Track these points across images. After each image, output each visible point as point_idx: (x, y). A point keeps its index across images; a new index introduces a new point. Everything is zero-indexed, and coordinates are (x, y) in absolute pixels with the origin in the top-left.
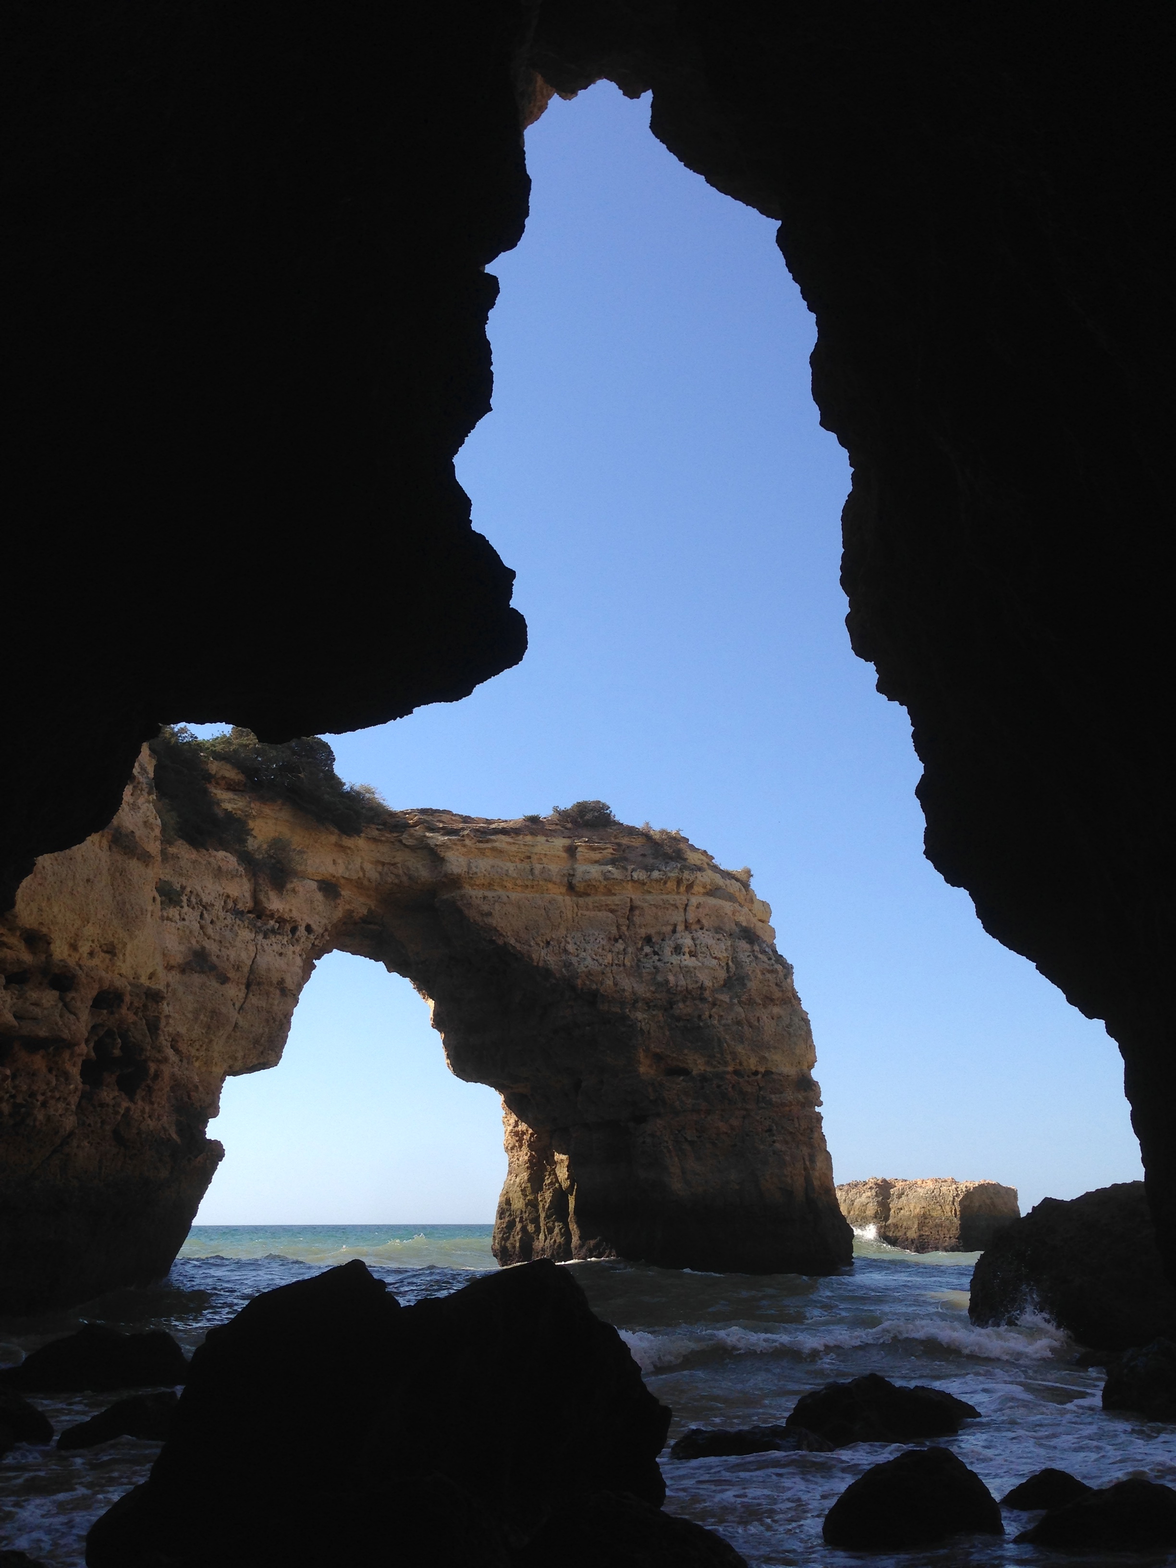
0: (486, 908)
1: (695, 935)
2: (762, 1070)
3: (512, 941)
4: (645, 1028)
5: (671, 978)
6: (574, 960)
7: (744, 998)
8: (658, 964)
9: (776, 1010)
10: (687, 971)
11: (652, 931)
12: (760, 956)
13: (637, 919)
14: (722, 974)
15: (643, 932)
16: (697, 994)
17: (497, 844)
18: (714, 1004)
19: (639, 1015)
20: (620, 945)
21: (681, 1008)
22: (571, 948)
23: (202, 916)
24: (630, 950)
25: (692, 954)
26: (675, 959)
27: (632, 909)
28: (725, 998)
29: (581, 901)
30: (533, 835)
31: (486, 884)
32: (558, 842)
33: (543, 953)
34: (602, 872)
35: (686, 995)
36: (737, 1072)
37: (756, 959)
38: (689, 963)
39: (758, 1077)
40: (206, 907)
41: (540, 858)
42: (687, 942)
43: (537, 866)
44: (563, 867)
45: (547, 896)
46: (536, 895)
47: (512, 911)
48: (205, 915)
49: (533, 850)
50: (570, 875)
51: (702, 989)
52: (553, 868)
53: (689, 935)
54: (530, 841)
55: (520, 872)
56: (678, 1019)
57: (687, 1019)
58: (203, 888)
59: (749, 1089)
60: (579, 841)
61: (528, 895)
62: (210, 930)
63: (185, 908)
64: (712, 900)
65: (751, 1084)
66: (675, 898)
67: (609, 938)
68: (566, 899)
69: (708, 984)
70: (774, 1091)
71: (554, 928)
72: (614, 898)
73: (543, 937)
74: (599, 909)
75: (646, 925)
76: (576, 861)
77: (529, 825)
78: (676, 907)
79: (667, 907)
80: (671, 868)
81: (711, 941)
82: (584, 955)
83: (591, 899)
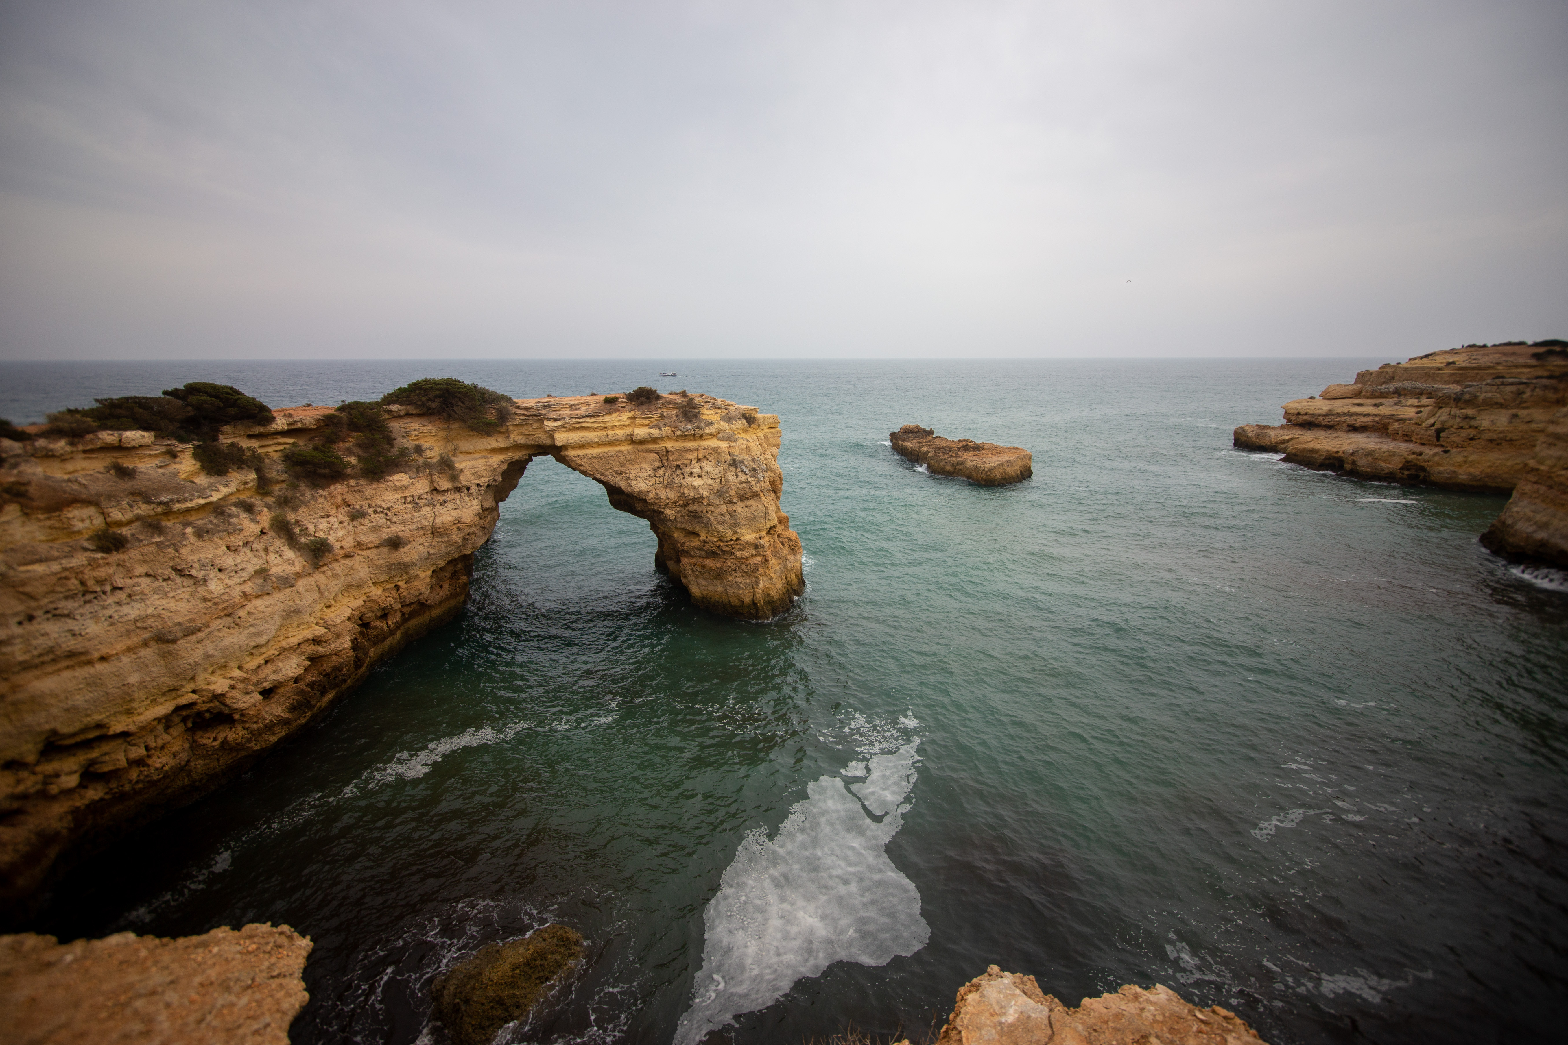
0: (579, 462)
1: (703, 465)
2: (734, 538)
4: (672, 518)
5: (687, 492)
6: (634, 483)
8: (682, 482)
10: (695, 488)
11: (679, 463)
13: (671, 458)
14: (717, 487)
15: (675, 463)
17: (586, 425)
18: (709, 505)
19: (668, 511)
20: (661, 472)
21: (692, 507)
22: (631, 476)
24: (667, 474)
25: (699, 476)
26: (689, 480)
27: (668, 452)
28: (715, 501)
29: (640, 447)
30: (610, 413)
31: (582, 446)
32: (625, 416)
33: (617, 480)
34: (649, 434)
35: (694, 500)
36: (720, 540)
37: (737, 476)
38: (697, 482)
39: (732, 543)
40: (389, 509)
41: (612, 428)
42: (696, 470)
43: (611, 433)
44: (628, 431)
45: (617, 448)
46: (611, 449)
47: (595, 461)
48: (389, 514)
49: (608, 424)
50: (632, 435)
51: (702, 498)
52: (620, 433)
53: (698, 465)
54: (607, 418)
55: (600, 438)
56: (691, 512)
57: (696, 511)
58: (384, 501)
59: (726, 549)
60: (637, 413)
61: (606, 449)
62: (395, 519)
63: (373, 516)
64: (714, 443)
65: (727, 546)
66: (692, 444)
67: (654, 470)
68: (630, 447)
69: (705, 494)
70: (739, 550)
71: (622, 466)
72: (657, 446)
73: (616, 472)
74: (650, 452)
75: (676, 460)
76: (635, 426)
77: (608, 406)
78: (691, 450)
79: (687, 450)
80: (691, 429)
81: (711, 470)
82: (640, 480)
83: (644, 447)
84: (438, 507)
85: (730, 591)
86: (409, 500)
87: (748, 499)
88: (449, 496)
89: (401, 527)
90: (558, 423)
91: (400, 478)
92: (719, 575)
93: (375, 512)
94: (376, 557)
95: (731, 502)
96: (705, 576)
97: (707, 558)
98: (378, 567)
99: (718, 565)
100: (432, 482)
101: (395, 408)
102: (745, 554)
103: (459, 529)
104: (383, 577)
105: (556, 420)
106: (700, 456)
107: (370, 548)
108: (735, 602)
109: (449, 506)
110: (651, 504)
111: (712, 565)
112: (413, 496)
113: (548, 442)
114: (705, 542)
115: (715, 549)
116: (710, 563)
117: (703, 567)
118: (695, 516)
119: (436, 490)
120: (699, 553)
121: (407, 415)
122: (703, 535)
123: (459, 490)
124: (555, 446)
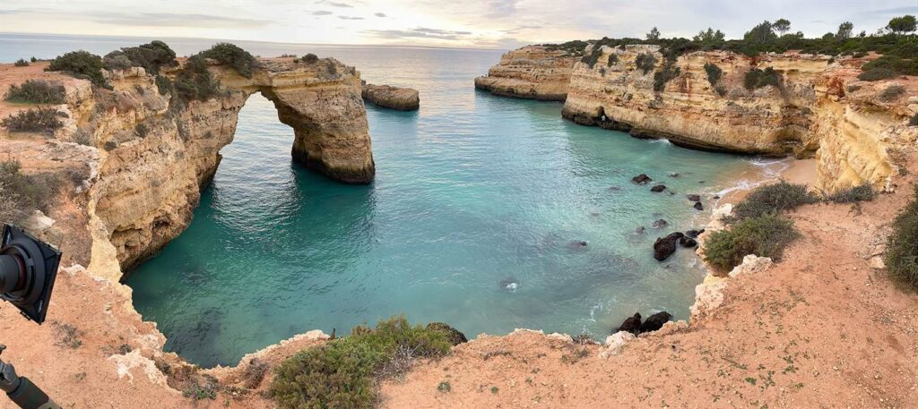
1: (338, 98)
2: (354, 138)
3: (289, 104)
4: (324, 127)
5: (331, 113)
6: (307, 109)
7: (350, 117)
8: (329, 108)
10: (336, 111)
13: (324, 94)
14: (345, 110)
16: (337, 118)
17: (286, 75)
18: (342, 120)
19: (323, 124)
20: (318, 103)
21: (333, 122)
22: (305, 105)
24: (321, 103)
25: (337, 105)
26: (333, 107)
27: (322, 91)
28: (345, 118)
29: (309, 89)
30: (296, 68)
31: (284, 87)
32: (303, 70)
33: (298, 107)
34: (314, 81)
35: (335, 118)
36: (347, 139)
38: (337, 108)
39: (353, 140)
40: (207, 118)
41: (297, 77)
42: (336, 102)
43: (297, 80)
44: (304, 79)
45: (300, 89)
46: (297, 89)
47: (290, 96)
48: (207, 120)
49: (296, 75)
50: (306, 81)
51: (339, 116)
52: (301, 80)
53: (336, 99)
54: (295, 71)
55: (292, 83)
56: (333, 124)
58: (206, 113)
59: (350, 144)
60: (308, 69)
61: (294, 90)
62: (209, 124)
64: (344, 86)
65: (351, 142)
66: (333, 87)
67: (315, 101)
68: (305, 89)
69: (341, 115)
70: (356, 144)
71: (301, 99)
72: (317, 88)
73: (298, 103)
74: (314, 91)
75: (326, 96)
76: (307, 76)
78: (333, 90)
79: (331, 90)
80: (332, 78)
81: (342, 101)
82: (309, 107)
83: (311, 88)
84: (224, 118)
85: (353, 165)
88: (229, 112)
89: (211, 128)
90: (275, 74)
91: (213, 101)
92: (346, 157)
93: (203, 119)
96: (339, 157)
97: (340, 148)
99: (345, 152)
100: (223, 104)
101: (209, 60)
102: (360, 145)
105: (274, 72)
106: (337, 93)
107: (198, 139)
108: (355, 169)
109: (229, 118)
110: (314, 120)
112: (216, 112)
113: (268, 84)
114: (339, 140)
115: (345, 143)
116: (341, 151)
117: (338, 153)
118: (335, 126)
119: (223, 108)
120: (335, 146)
121: (214, 64)
122: (338, 136)
123: (230, 109)
124: (271, 87)
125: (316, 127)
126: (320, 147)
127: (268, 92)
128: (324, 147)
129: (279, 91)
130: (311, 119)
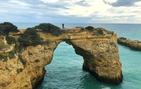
0: (76, 43)
1: (104, 44)
2: (111, 62)
3: (79, 46)
4: (96, 57)
5: (100, 50)
6: (87, 48)
7: (110, 53)
8: (98, 48)
9: (114, 54)
10: (102, 50)
12: (113, 47)
14: (107, 49)
15: (97, 44)
17: (77, 34)
18: (105, 54)
19: (95, 55)
20: (93, 46)
21: (101, 54)
22: (87, 47)
23: (36, 54)
24: (95, 46)
25: (103, 47)
27: (95, 41)
28: (107, 53)
29: (88, 40)
30: (82, 32)
32: (86, 32)
33: (83, 47)
34: (91, 37)
35: (102, 53)
36: (108, 63)
37: (112, 47)
38: (102, 48)
39: (111, 63)
40: (37, 53)
41: (83, 35)
42: (102, 46)
43: (83, 36)
44: (86, 36)
45: (84, 40)
46: (82, 40)
47: (79, 43)
48: (37, 54)
49: (82, 34)
50: (87, 37)
51: (104, 52)
52: (85, 36)
53: (103, 44)
54: (82, 33)
55: (80, 37)
56: (100, 55)
57: (102, 55)
58: (36, 51)
59: (109, 65)
60: (88, 32)
61: (81, 40)
62: (38, 56)
63: (34, 55)
64: (106, 39)
65: (109, 64)
66: (101, 39)
67: (92, 45)
68: (87, 40)
69: (105, 51)
70: (112, 65)
71: (85, 44)
72: (93, 40)
73: (83, 45)
74: (91, 41)
75: (97, 43)
76: (88, 35)
77: (82, 30)
78: (101, 41)
79: (100, 41)
80: (101, 36)
81: (106, 45)
82: (88, 48)
83: (90, 40)
84: (45, 53)
85: (110, 75)
86: (40, 51)
87: (114, 53)
88: (48, 50)
89: (39, 58)
90: (71, 34)
91: (39, 46)
92: (107, 71)
93: (34, 54)
94: (33, 65)
95: (111, 54)
96: (103, 71)
97: (104, 67)
98: (34, 67)
99: (107, 69)
100: (45, 47)
101: (37, 29)
102: (114, 66)
103: (49, 58)
104: (34, 70)
105: (71, 33)
106: (103, 42)
107: (32, 63)
108: (111, 78)
109: (48, 53)
110: (91, 53)
111: (105, 69)
112: (41, 50)
113: (68, 38)
114: (104, 63)
115: (106, 65)
117: (103, 69)
118: (101, 56)
119: (45, 49)
120: (102, 65)
121: (40, 31)
122: (103, 61)
123: (49, 49)
124: (70, 39)
125: (92, 56)
126: (94, 66)
127: (69, 41)
128: (96, 65)
129: (74, 41)
130: (90, 53)
